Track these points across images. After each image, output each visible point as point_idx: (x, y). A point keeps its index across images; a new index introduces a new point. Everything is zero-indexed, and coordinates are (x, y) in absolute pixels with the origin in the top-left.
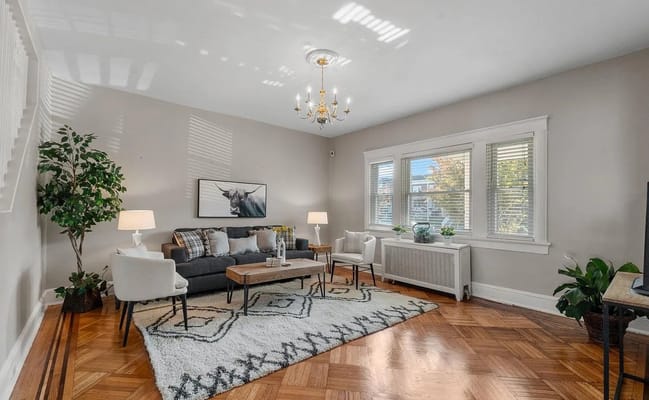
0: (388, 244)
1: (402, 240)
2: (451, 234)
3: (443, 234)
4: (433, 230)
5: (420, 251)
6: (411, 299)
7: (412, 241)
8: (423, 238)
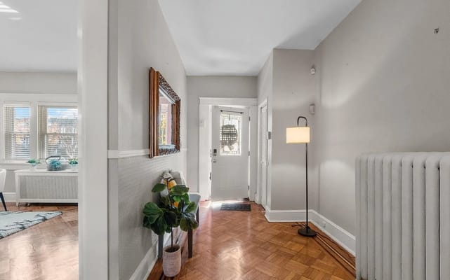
0: (21, 174)
1: (37, 170)
2: (77, 163)
3: (70, 163)
4: (64, 161)
5: (52, 177)
6: (37, 213)
7: (46, 170)
8: (54, 167)
